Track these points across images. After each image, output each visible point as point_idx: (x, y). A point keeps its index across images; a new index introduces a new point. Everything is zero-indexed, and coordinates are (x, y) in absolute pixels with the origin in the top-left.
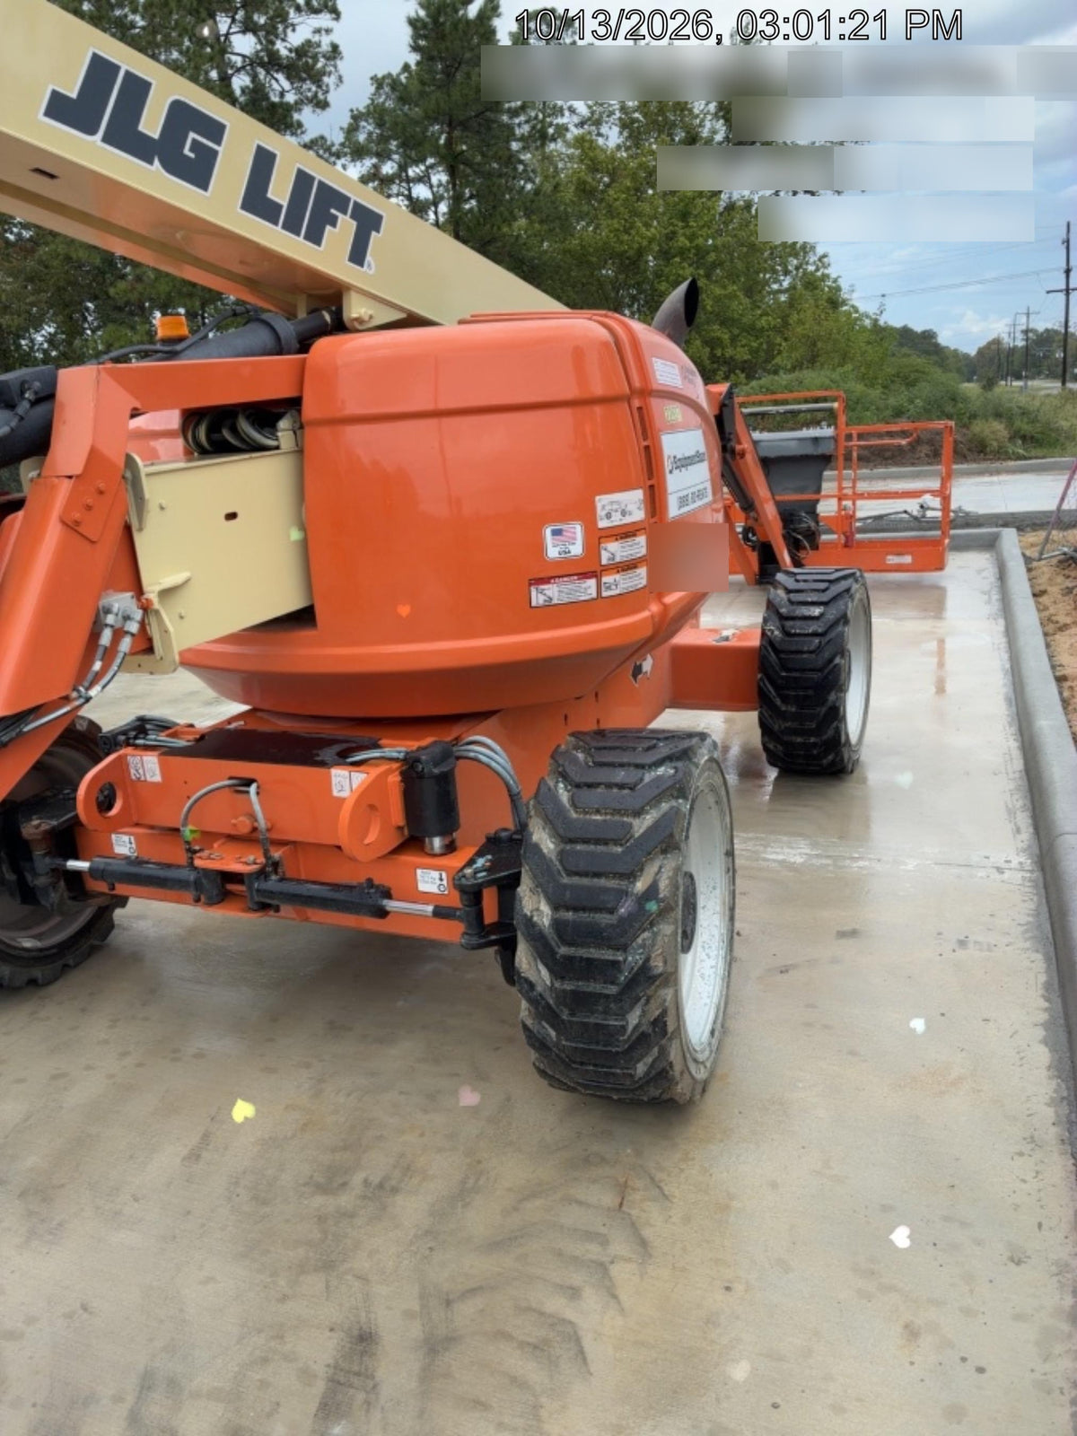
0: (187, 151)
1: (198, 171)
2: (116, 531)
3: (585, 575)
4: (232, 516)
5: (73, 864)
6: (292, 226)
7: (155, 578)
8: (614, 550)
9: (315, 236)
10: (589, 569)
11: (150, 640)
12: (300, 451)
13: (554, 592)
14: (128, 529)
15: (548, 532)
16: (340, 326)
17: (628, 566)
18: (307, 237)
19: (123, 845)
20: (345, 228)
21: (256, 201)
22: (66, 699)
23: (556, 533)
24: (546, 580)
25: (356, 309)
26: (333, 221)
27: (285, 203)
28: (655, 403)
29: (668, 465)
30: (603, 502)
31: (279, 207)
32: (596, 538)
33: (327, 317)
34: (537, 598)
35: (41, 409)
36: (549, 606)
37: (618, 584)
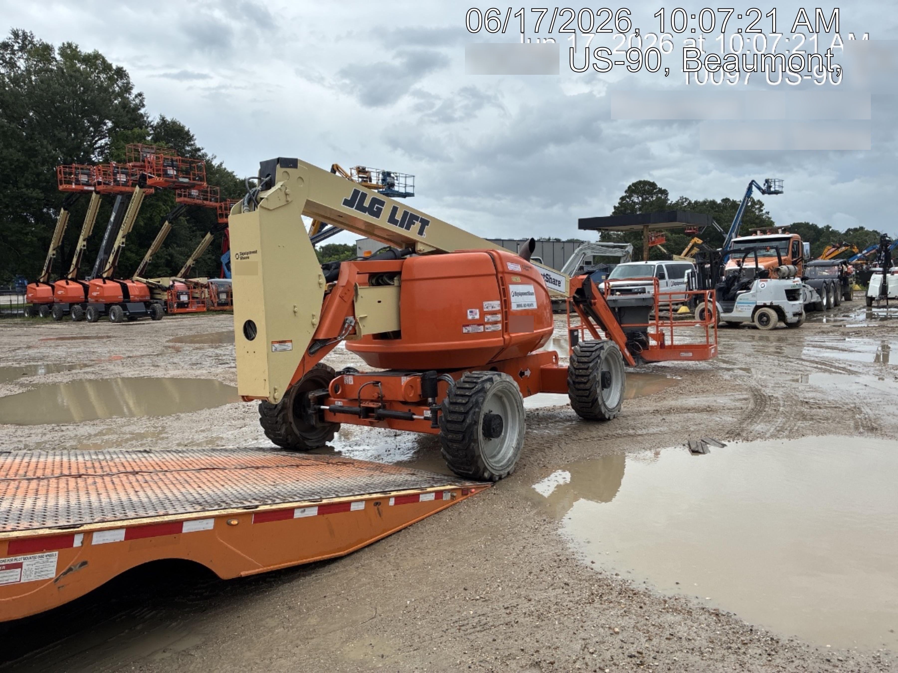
0: (375, 209)
1: (377, 214)
2: (350, 301)
3: (479, 325)
4: (379, 302)
5: (322, 407)
6: (401, 226)
7: (359, 313)
8: (489, 318)
9: (408, 228)
10: (480, 322)
11: (355, 331)
12: (400, 286)
13: (470, 329)
14: (353, 302)
15: (468, 311)
16: (414, 252)
17: (496, 323)
18: (406, 228)
19: (339, 403)
20: (418, 225)
21: (392, 220)
22: (335, 338)
23: (471, 312)
24: (468, 326)
25: (420, 247)
26: (414, 223)
27: (400, 220)
28: (506, 276)
29: (512, 294)
30: (485, 304)
31: (398, 221)
32: (483, 314)
33: (410, 249)
34: (465, 331)
35: (336, 271)
36: (468, 333)
37: (490, 328)
